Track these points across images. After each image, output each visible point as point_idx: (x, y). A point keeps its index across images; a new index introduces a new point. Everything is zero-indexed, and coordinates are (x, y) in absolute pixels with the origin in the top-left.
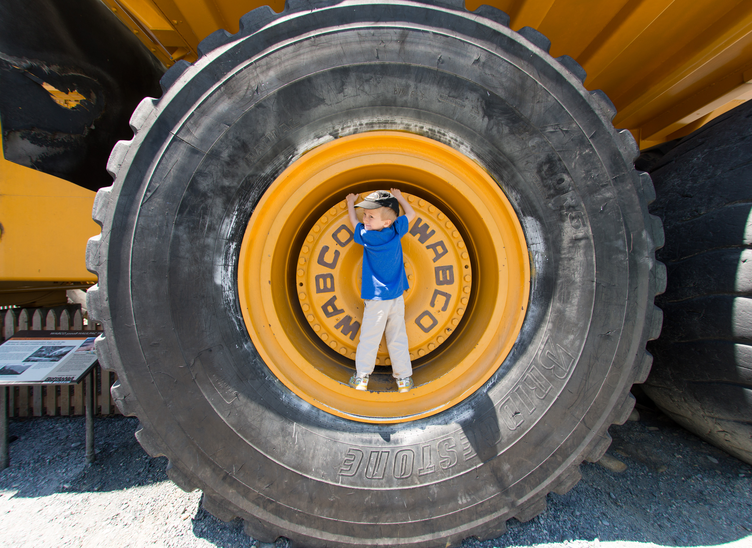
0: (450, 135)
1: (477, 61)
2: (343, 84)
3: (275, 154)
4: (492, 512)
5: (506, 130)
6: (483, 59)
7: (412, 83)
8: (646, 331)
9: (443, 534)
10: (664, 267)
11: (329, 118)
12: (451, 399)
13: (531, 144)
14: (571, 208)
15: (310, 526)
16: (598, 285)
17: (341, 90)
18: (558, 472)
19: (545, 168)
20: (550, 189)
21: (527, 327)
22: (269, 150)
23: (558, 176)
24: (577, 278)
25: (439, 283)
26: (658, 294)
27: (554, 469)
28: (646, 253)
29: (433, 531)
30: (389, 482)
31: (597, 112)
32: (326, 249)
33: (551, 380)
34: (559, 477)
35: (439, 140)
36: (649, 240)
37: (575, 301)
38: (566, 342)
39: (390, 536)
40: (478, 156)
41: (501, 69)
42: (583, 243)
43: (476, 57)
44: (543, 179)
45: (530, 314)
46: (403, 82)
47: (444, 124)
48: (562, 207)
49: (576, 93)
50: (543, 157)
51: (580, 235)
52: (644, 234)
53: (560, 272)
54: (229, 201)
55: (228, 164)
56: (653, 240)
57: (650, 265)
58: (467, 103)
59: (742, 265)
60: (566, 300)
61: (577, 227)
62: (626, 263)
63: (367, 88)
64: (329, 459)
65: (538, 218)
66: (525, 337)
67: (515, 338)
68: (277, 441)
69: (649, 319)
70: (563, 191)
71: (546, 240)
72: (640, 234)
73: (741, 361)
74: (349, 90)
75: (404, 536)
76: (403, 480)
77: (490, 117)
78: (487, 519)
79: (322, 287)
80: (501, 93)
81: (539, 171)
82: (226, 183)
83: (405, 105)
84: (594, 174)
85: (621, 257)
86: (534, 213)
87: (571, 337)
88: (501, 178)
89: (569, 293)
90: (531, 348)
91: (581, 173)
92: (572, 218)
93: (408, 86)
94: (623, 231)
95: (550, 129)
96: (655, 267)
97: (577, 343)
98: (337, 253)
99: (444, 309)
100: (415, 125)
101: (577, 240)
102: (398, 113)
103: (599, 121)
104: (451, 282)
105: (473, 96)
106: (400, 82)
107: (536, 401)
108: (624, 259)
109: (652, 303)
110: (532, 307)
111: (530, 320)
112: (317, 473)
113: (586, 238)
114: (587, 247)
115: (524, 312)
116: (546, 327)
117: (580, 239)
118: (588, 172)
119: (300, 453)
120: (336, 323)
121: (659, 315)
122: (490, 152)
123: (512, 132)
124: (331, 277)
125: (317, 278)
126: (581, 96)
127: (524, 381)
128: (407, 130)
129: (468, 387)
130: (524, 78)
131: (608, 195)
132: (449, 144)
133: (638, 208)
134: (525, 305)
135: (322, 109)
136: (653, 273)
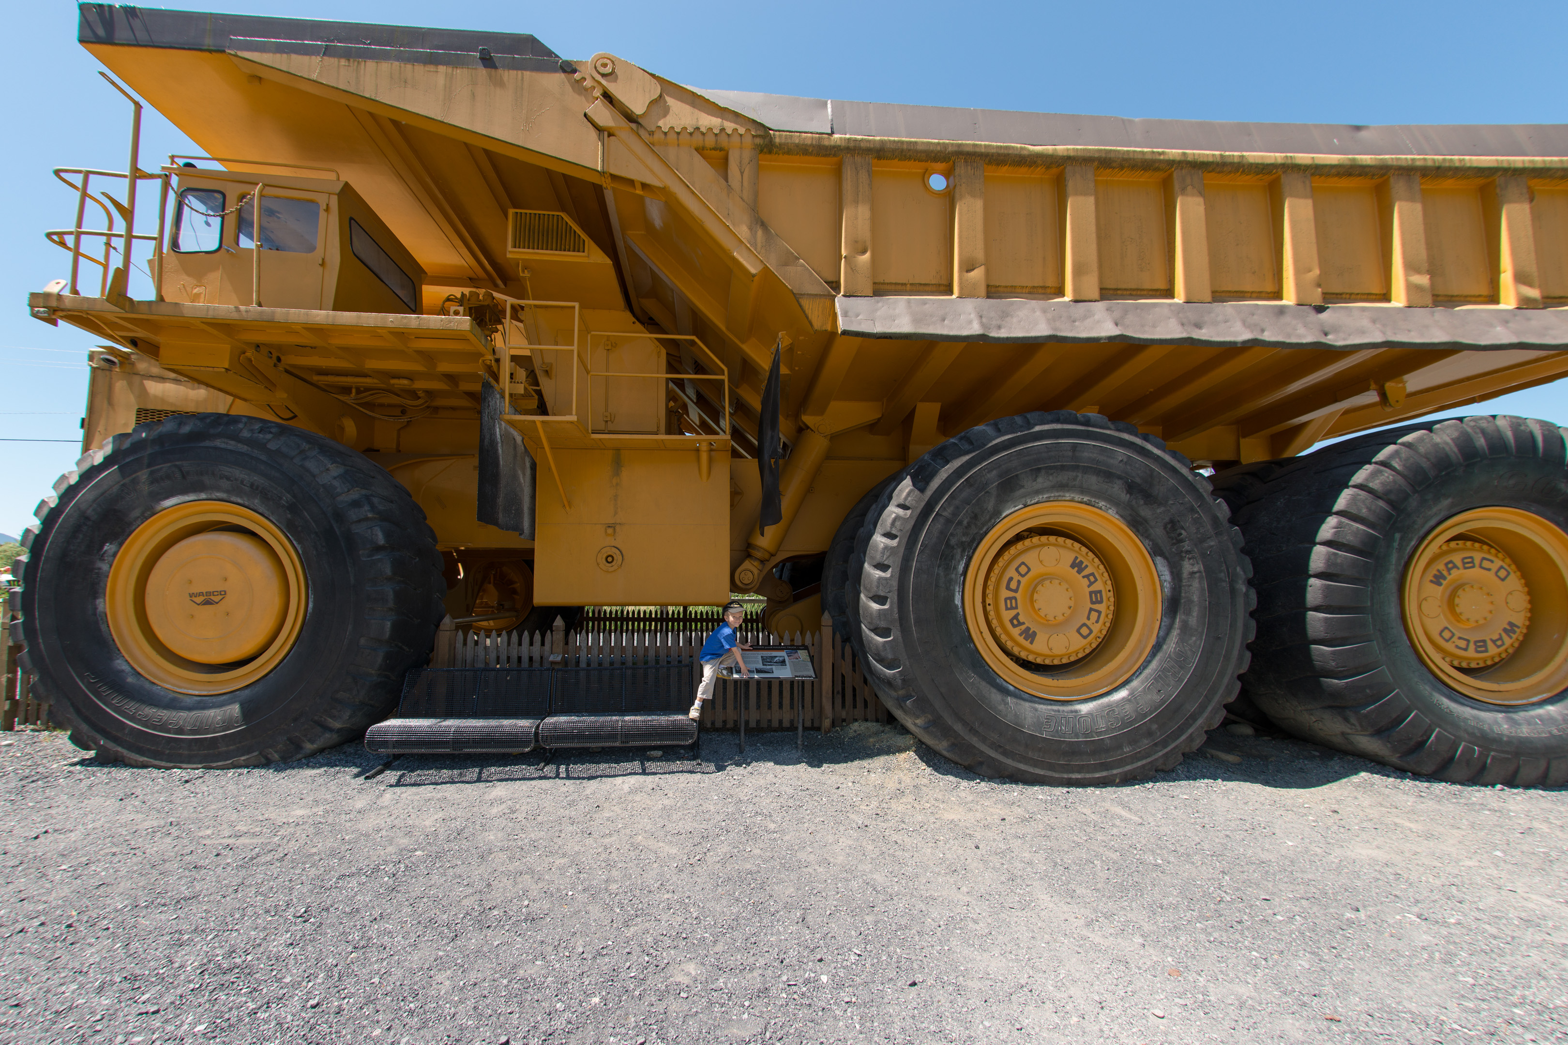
0: (1102, 504)
1: (1122, 461)
2: (1037, 477)
3: (990, 519)
4: (1146, 758)
5: (1142, 502)
6: (1125, 460)
7: (1080, 475)
8: (1245, 636)
9: (1115, 772)
10: (1254, 591)
11: (1025, 496)
12: (1111, 684)
13: (1158, 511)
14: (1188, 552)
15: (1026, 764)
16: (1209, 603)
17: (1035, 480)
18: (1190, 731)
19: (1169, 526)
20: (1173, 539)
21: (1161, 633)
22: (988, 517)
23: (1178, 531)
24: (1195, 598)
25: (1092, 603)
26: (1251, 609)
27: (1188, 728)
28: (1240, 582)
29: (1108, 770)
30: (1077, 736)
31: (1201, 490)
32: (1011, 579)
33: (1181, 668)
34: (1191, 735)
35: (1094, 506)
36: (1241, 573)
37: (1195, 614)
38: (1190, 642)
39: (1079, 772)
40: (1121, 516)
41: (1137, 465)
42: (1197, 575)
43: (1120, 459)
44: (1167, 533)
45: (1163, 624)
46: (1074, 474)
47: (1099, 497)
48: (1182, 552)
49: (1186, 479)
50: (1167, 519)
51: (1195, 569)
52: (1238, 569)
53: (1183, 595)
54: (963, 551)
55: (966, 527)
56: (1244, 572)
57: (1244, 590)
58: (1115, 485)
59: (1309, 589)
60: (1188, 613)
61: (1193, 565)
62: (1228, 588)
63: (1051, 478)
64: (1035, 720)
65: (1165, 558)
66: (1160, 640)
67: (1153, 641)
68: (1001, 707)
69: (1246, 626)
70: (1182, 541)
71: (1172, 573)
72: (1235, 569)
73: (1314, 657)
74: (1040, 480)
75: (1088, 772)
76: (1086, 735)
77: (1131, 494)
78: (1144, 762)
79: (1009, 606)
80: (1138, 480)
81: (1165, 528)
82: (964, 539)
83: (1074, 486)
84: (1202, 530)
85: (1224, 584)
86: (1162, 554)
87: (1194, 638)
88: (1138, 531)
89: (1190, 609)
90: (1165, 647)
91: (1193, 530)
92: (1189, 559)
93: (1077, 476)
94: (1224, 567)
95: (1171, 502)
96: (1247, 591)
97: (1198, 642)
98: (1019, 582)
99: (1097, 622)
100: (1078, 497)
101: (1193, 573)
102: (1068, 491)
103: (1203, 496)
104: (1101, 602)
105: (1119, 482)
106: (1072, 474)
107: (1172, 682)
108: (1225, 585)
109: (1247, 615)
110: (1165, 619)
111: (1163, 628)
112: (1029, 729)
113: (1199, 572)
114: (1201, 578)
115: (1158, 623)
116: (1175, 633)
117: (1195, 573)
118: (1198, 529)
119: (1016, 715)
120: (1019, 632)
121: (1253, 624)
122: (1130, 515)
123: (1145, 504)
124: (1015, 598)
125: (1006, 599)
126: (1189, 481)
127: (1164, 670)
128: (1072, 500)
129: (1121, 676)
130: (1152, 470)
131: (1212, 543)
132: (1100, 508)
133: (1233, 552)
134: (1159, 617)
135: (1022, 491)
136: (1246, 595)
